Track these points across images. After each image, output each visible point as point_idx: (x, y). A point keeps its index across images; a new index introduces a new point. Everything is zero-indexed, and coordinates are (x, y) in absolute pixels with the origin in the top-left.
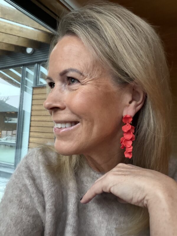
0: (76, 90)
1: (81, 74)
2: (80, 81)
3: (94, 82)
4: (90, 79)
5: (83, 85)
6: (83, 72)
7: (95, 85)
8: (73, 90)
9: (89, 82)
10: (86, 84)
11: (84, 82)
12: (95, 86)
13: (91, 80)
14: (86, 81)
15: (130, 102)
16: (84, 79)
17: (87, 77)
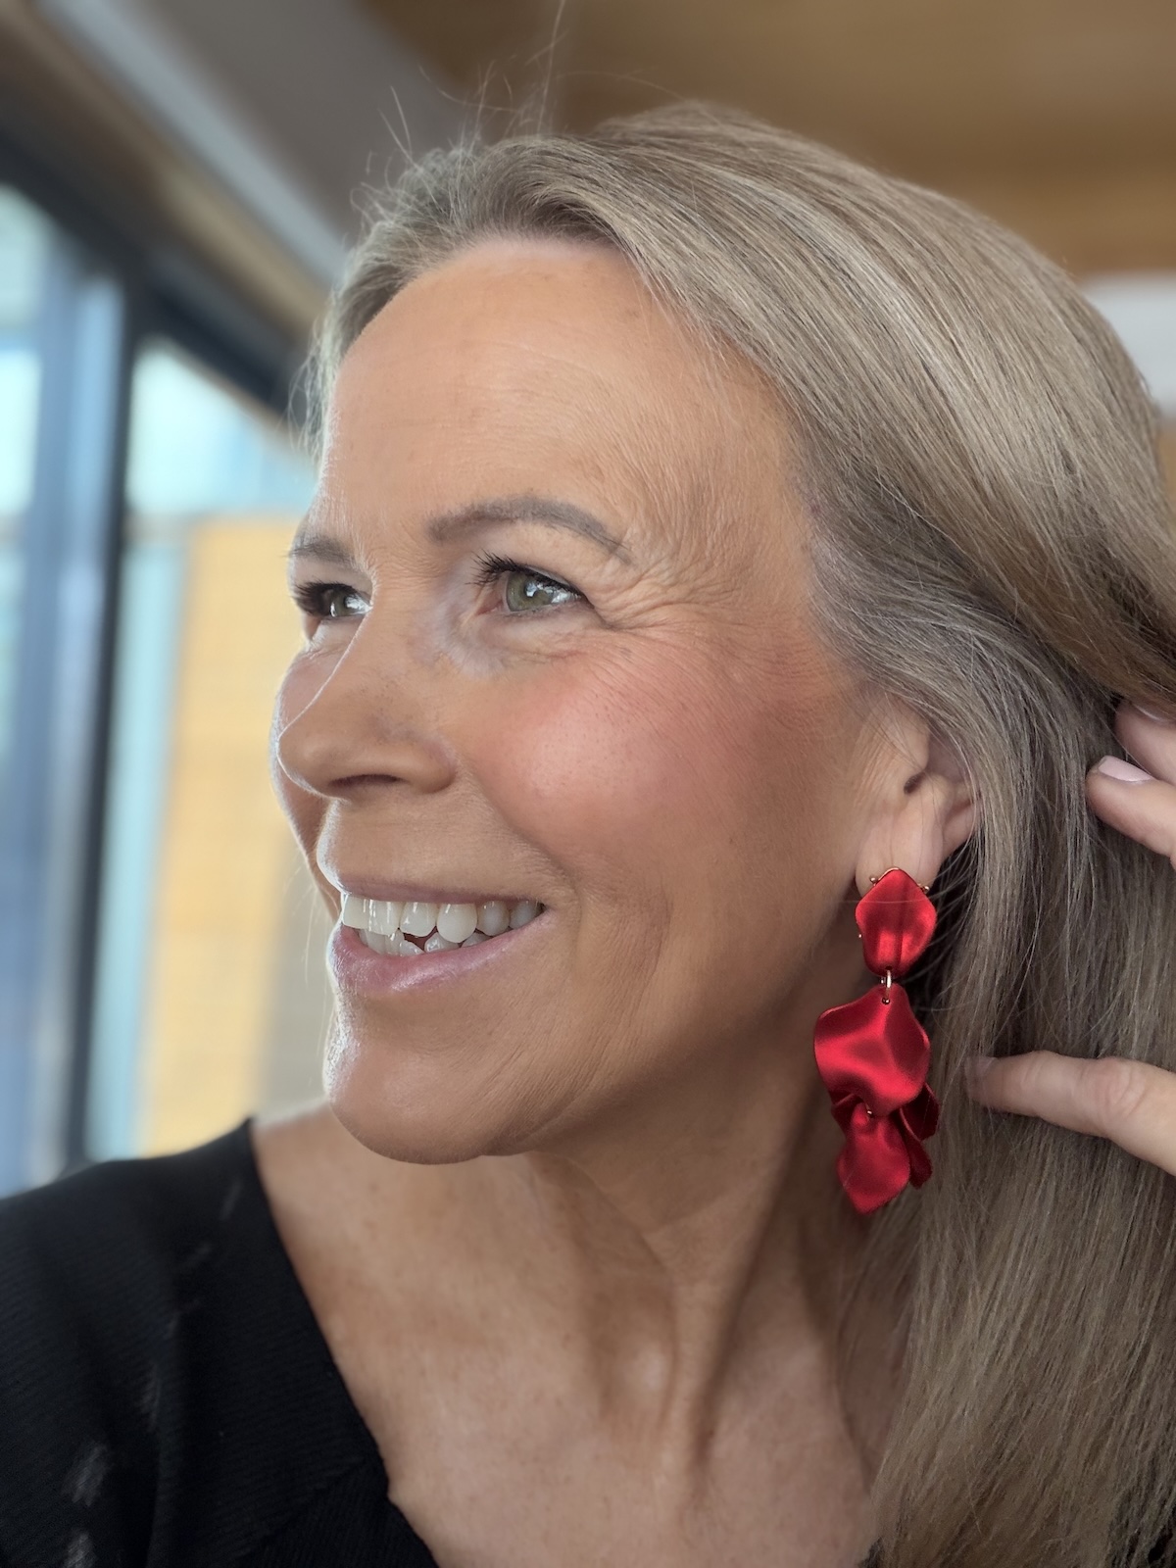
1: (611, 548)
2: (592, 596)
3: (700, 614)
4: (675, 593)
5: (613, 627)
6: (623, 532)
11: (628, 611)
13: (678, 602)
14: (644, 599)
15: (912, 786)
16: (631, 587)
17: (652, 572)
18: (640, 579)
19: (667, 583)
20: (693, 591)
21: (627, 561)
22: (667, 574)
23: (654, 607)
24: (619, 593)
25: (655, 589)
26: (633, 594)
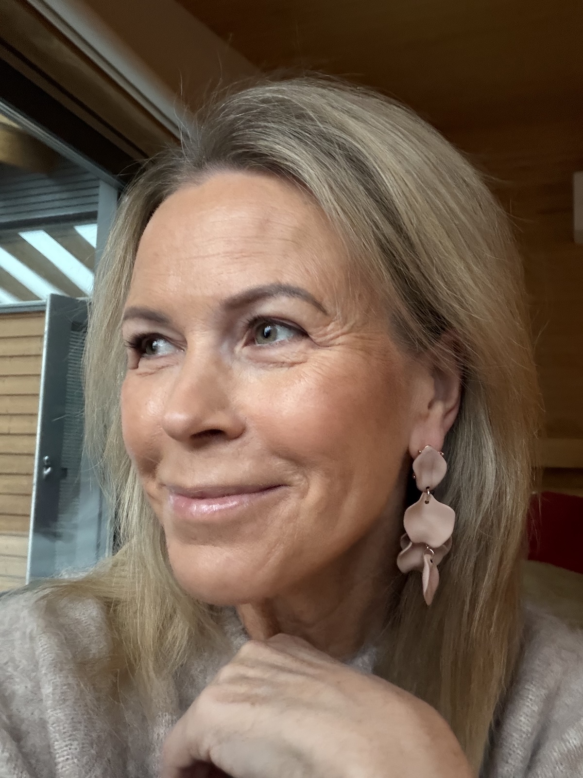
0: (293, 364)
1: (318, 306)
3: (357, 337)
5: (319, 345)
6: (322, 299)
7: (362, 350)
8: (280, 364)
9: (341, 339)
10: (331, 346)
12: (361, 353)
13: (349, 332)
14: (334, 332)
15: (431, 405)
16: (327, 325)
17: (335, 318)
18: (331, 321)
19: (342, 323)
21: (325, 313)
22: (341, 319)
23: (338, 336)
25: (339, 327)
26: (329, 329)
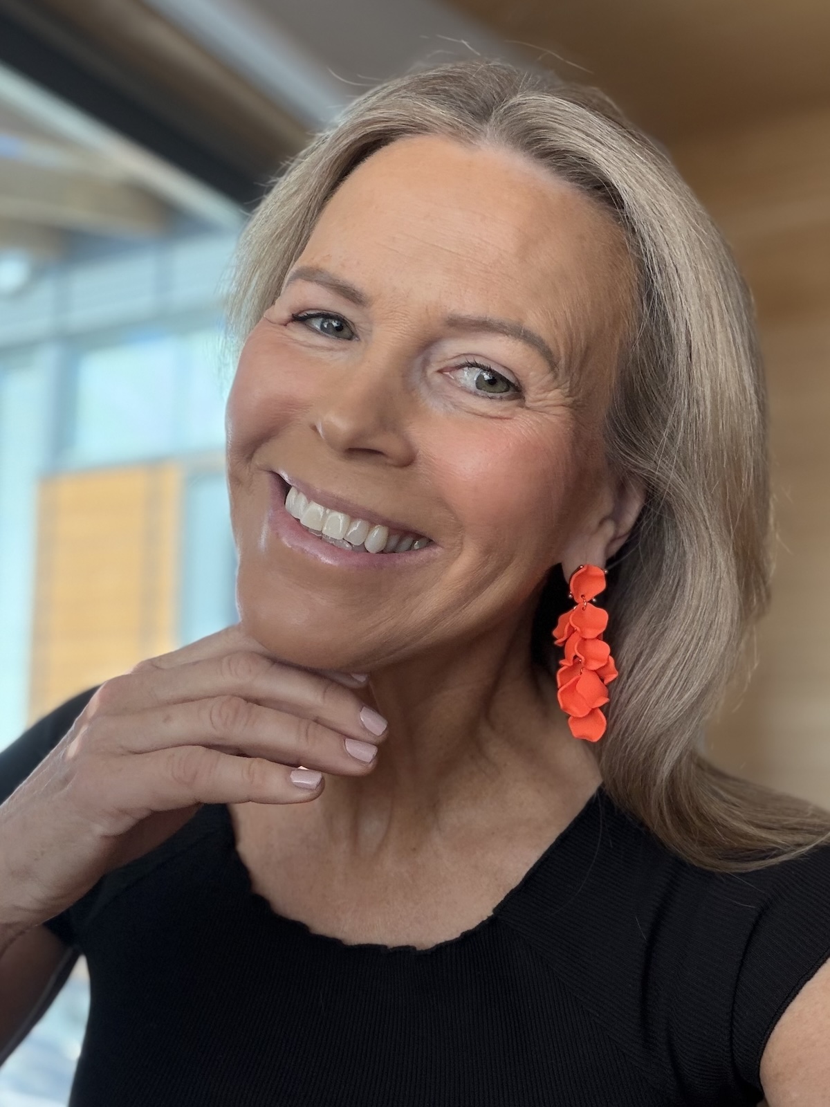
1: (553, 367)
5: (531, 409)
14: (555, 400)
15: (601, 523)
16: (551, 390)
17: (563, 386)
18: (557, 388)
19: (566, 395)
20: (575, 402)
21: (556, 377)
22: (567, 390)
23: (555, 406)
24: (544, 392)
25: (562, 396)
26: (551, 394)
